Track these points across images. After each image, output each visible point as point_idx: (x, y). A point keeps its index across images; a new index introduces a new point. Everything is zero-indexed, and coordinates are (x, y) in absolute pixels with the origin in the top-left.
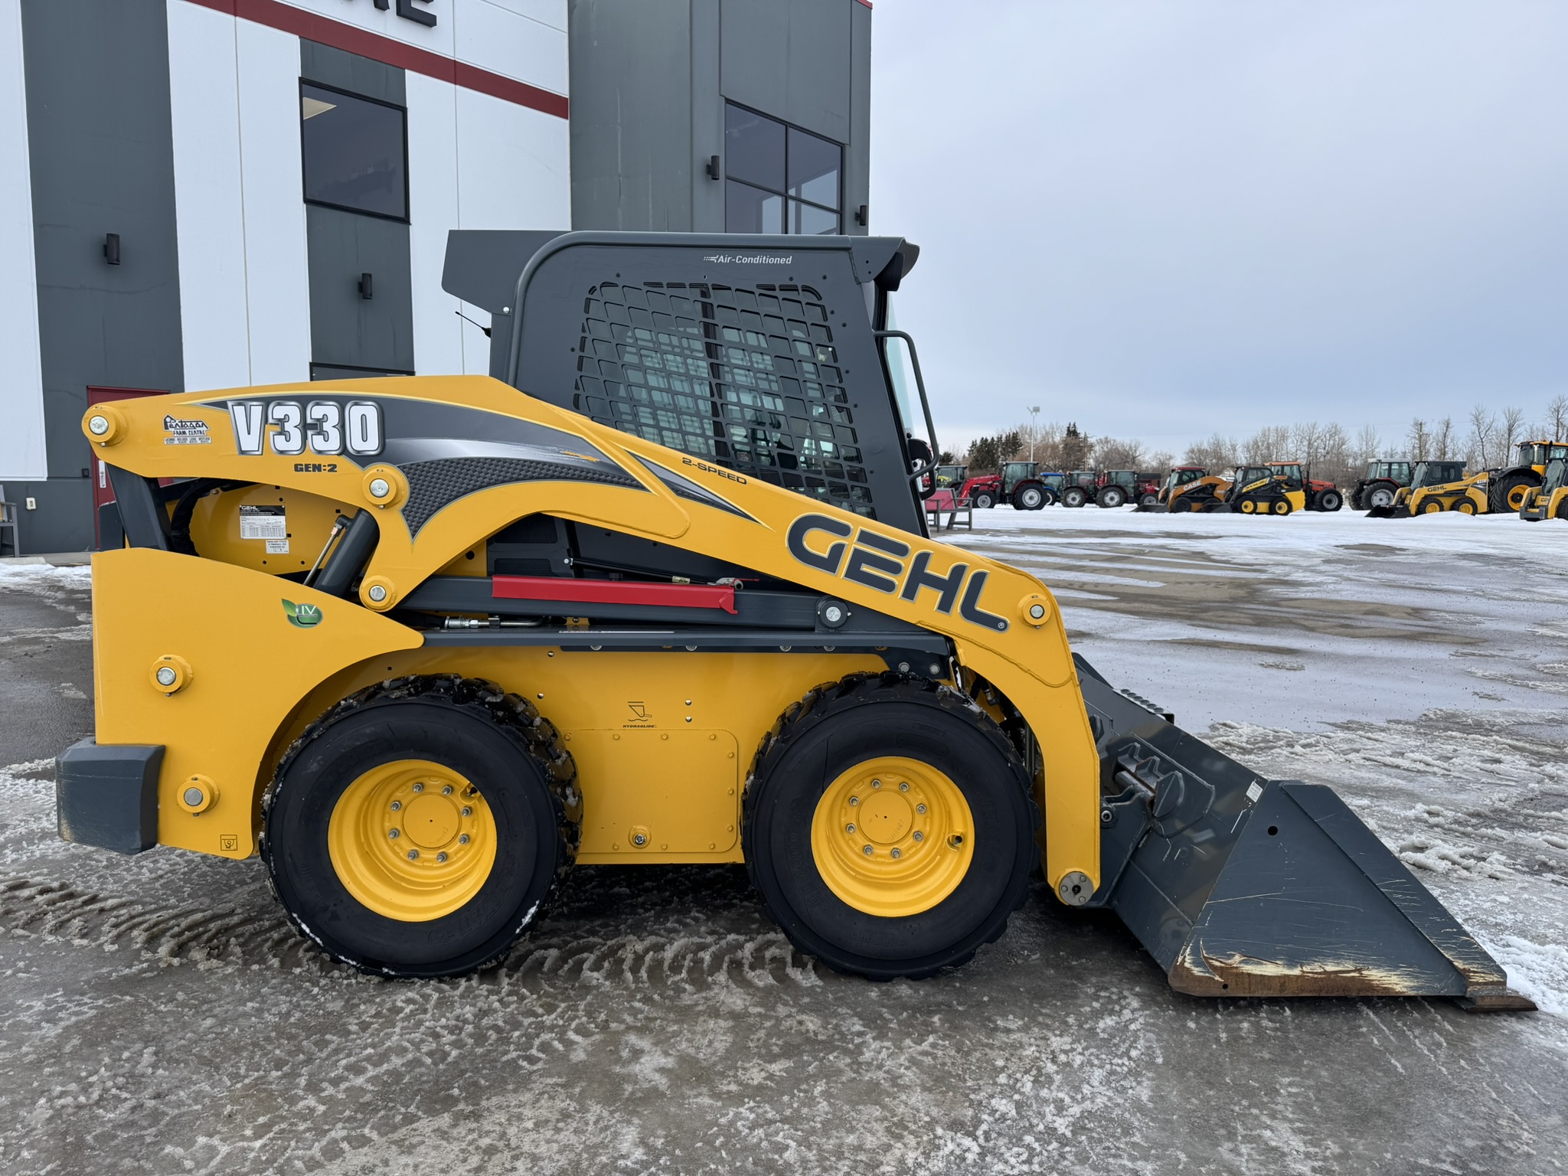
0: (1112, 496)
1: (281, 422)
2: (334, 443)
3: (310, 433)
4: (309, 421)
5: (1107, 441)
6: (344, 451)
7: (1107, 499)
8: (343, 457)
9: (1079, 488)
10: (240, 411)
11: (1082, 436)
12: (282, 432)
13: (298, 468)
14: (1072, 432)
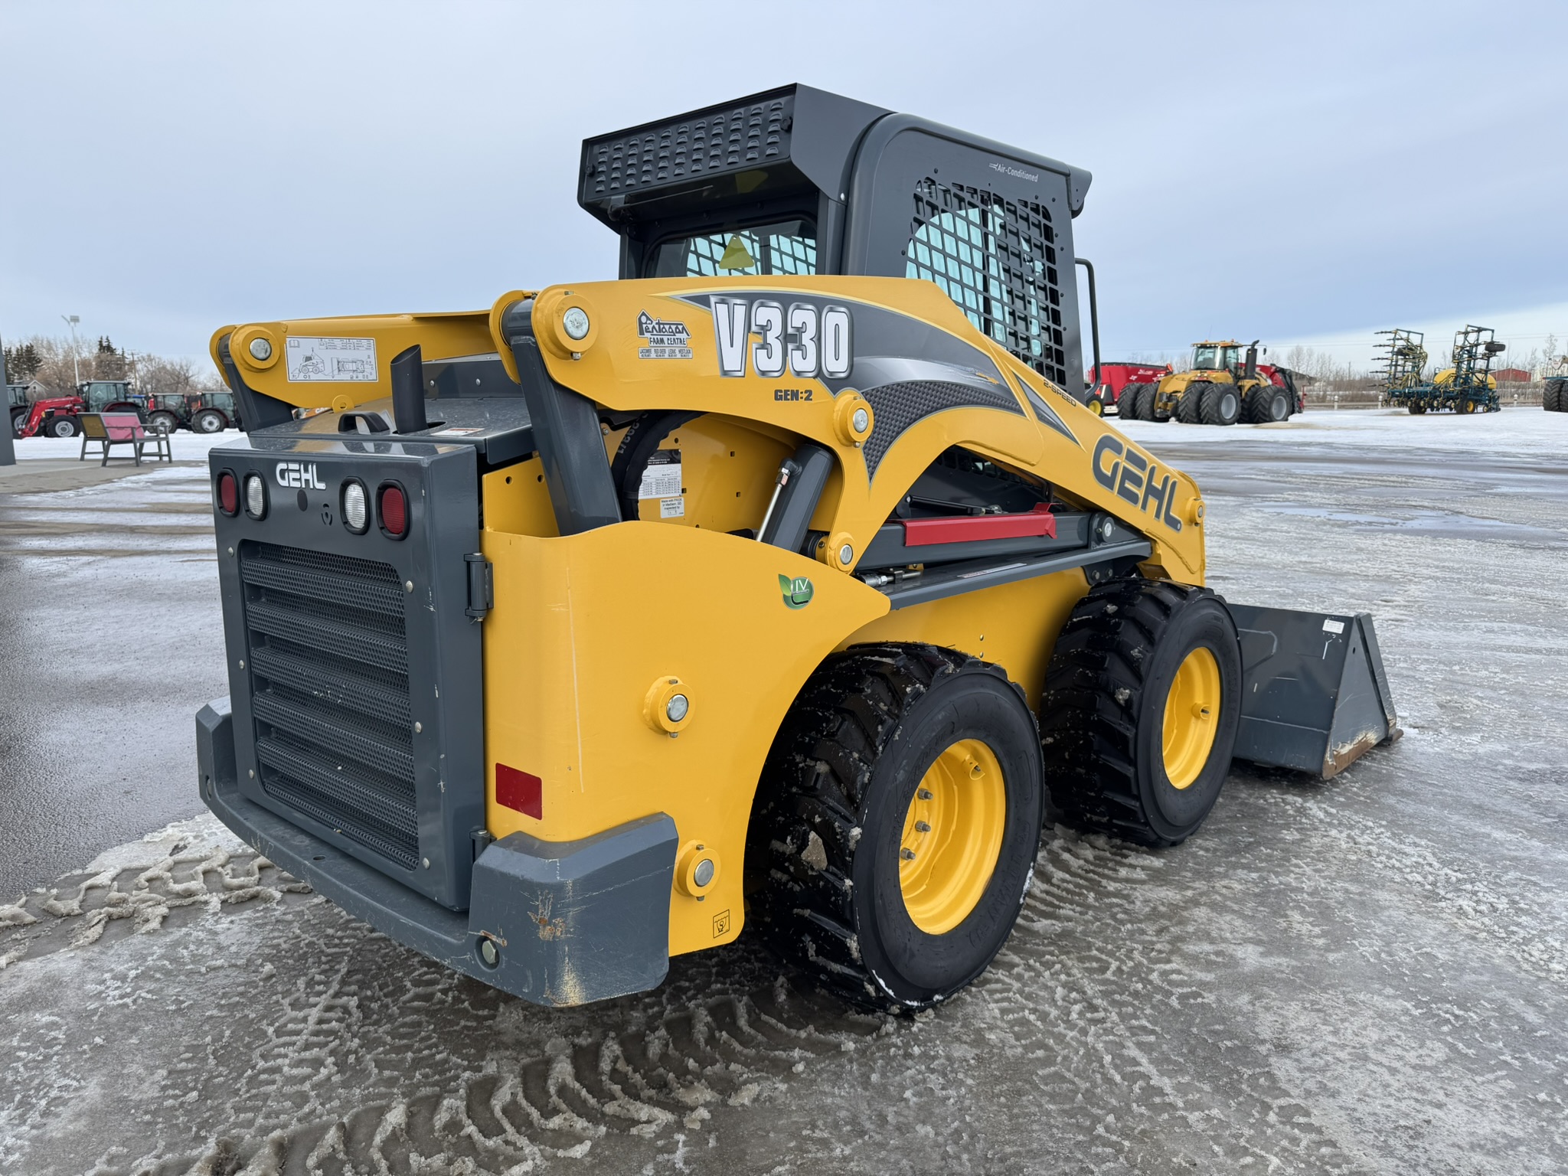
0: (210, 421)
1: (764, 329)
2: (810, 364)
3: (790, 346)
4: (790, 331)
5: (150, 359)
6: (819, 373)
7: (205, 424)
8: (818, 380)
9: (167, 412)
10: (722, 309)
11: (119, 352)
12: (765, 346)
13: (779, 396)
14: (106, 348)
